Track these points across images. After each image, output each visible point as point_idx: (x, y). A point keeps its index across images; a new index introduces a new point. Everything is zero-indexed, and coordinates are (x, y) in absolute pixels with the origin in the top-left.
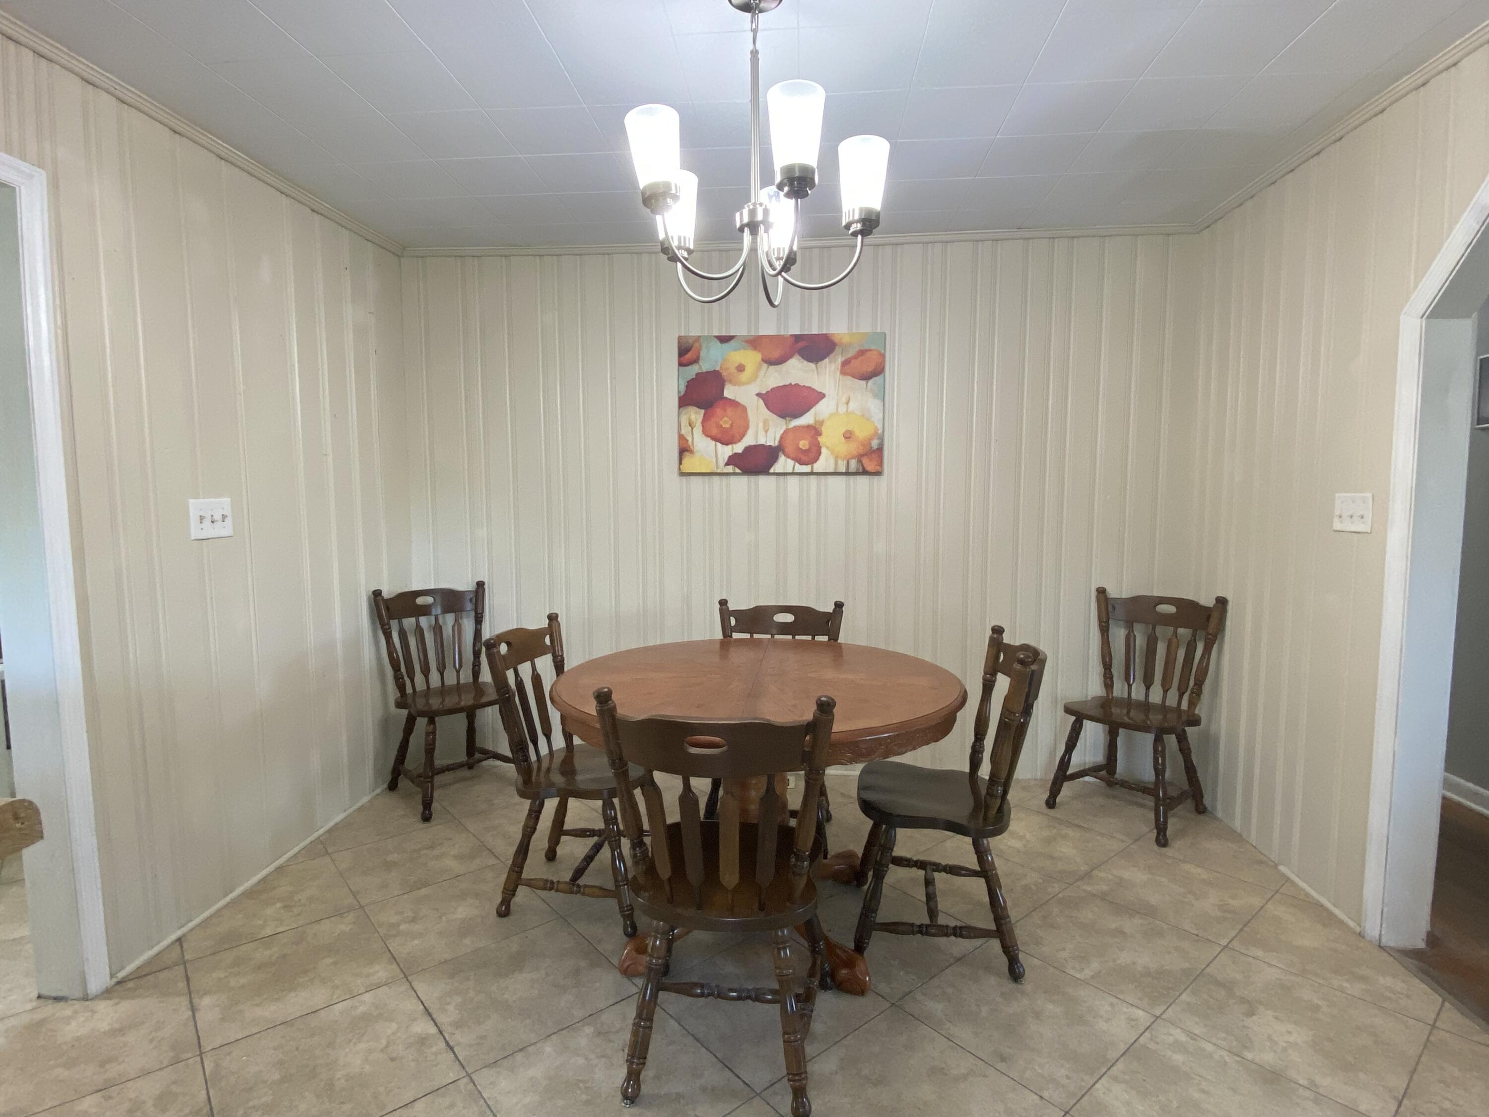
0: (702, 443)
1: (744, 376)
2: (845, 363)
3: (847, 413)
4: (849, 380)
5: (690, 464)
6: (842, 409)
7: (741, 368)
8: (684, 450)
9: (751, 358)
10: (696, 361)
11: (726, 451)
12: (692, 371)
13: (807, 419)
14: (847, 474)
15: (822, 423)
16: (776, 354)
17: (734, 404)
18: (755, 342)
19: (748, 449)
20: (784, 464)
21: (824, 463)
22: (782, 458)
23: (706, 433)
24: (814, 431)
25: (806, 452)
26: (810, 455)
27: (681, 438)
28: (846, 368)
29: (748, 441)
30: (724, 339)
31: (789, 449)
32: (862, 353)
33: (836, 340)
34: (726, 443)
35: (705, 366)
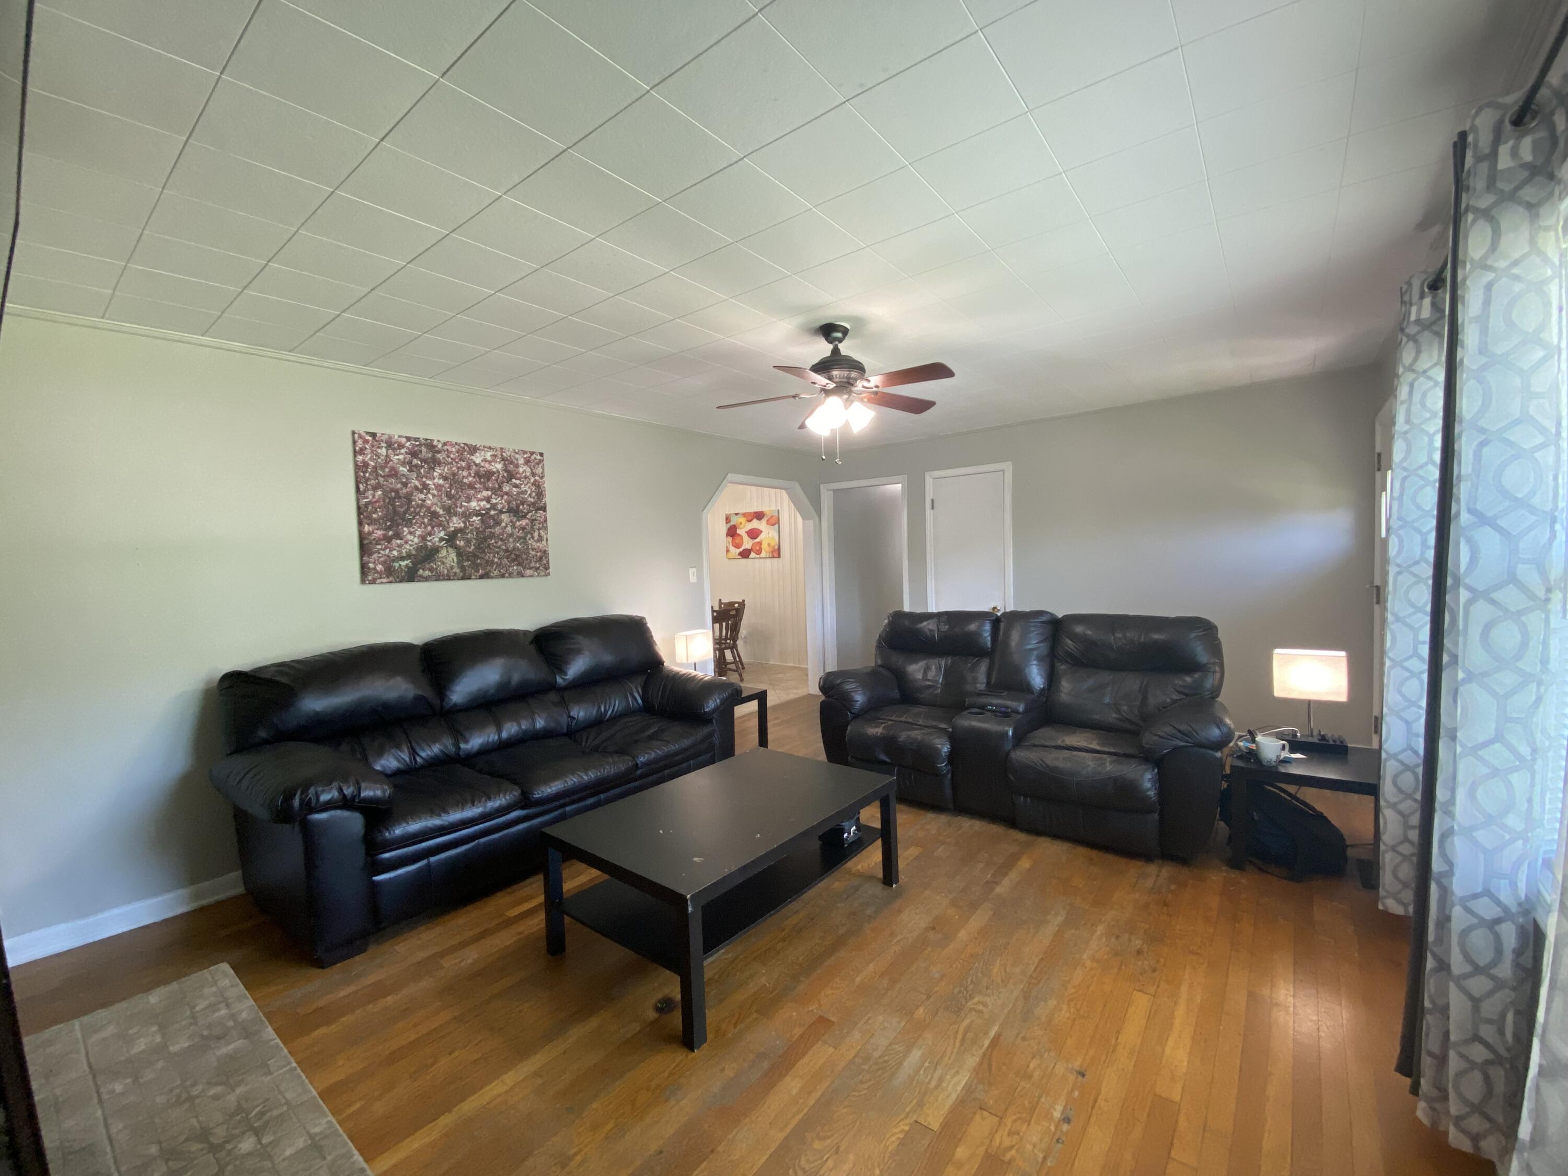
0: (732, 549)
1: (742, 526)
2: (767, 521)
3: (769, 537)
4: (769, 526)
5: (730, 555)
6: (767, 536)
7: (741, 523)
8: (728, 551)
9: (743, 520)
10: (730, 522)
11: (738, 551)
12: (729, 525)
13: (758, 540)
14: (769, 558)
15: (762, 541)
16: (750, 518)
17: (739, 535)
18: (744, 515)
19: (744, 550)
20: (753, 555)
21: (763, 554)
22: (752, 553)
23: (733, 545)
24: (760, 543)
25: (757, 550)
26: (759, 552)
27: (727, 547)
28: (768, 522)
29: (743, 547)
30: (737, 514)
31: (754, 550)
32: (772, 516)
33: (765, 513)
34: (737, 548)
35: (732, 523)
